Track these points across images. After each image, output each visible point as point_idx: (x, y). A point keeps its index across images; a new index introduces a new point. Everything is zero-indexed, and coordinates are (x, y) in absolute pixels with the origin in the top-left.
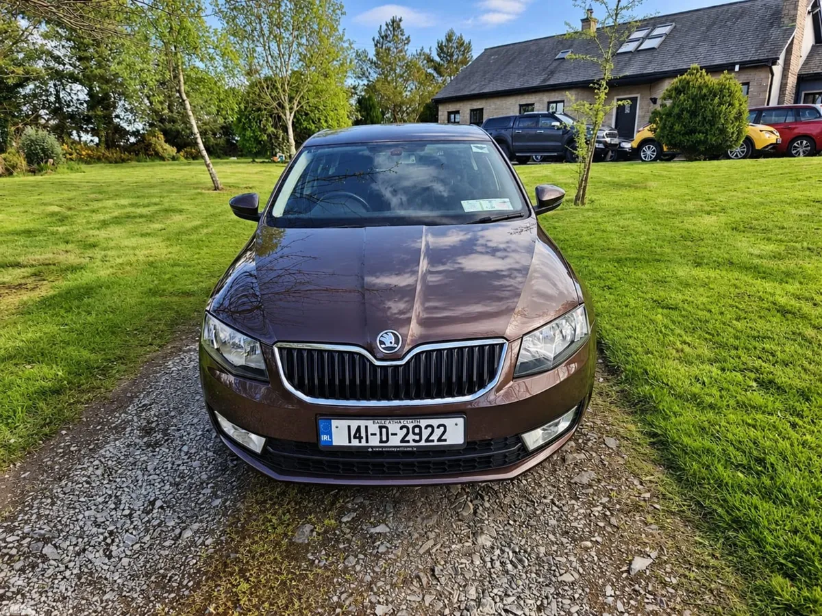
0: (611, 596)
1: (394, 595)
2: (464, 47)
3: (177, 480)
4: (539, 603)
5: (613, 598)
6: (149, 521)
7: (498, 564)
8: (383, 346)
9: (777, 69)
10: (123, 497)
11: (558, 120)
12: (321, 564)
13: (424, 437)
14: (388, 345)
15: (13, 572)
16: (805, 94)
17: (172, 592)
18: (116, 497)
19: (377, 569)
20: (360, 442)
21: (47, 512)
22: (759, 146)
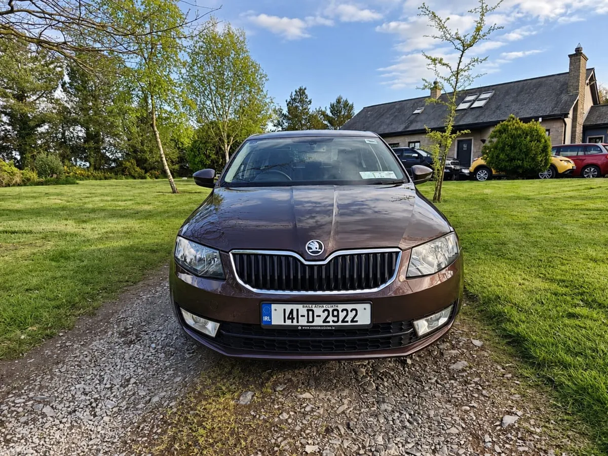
0: (490, 442)
1: (319, 439)
2: (348, 107)
3: (147, 366)
4: (433, 448)
5: (491, 444)
6: (126, 392)
7: (398, 422)
8: (311, 251)
9: (568, 121)
10: (105, 376)
11: (417, 153)
12: (262, 418)
13: (341, 319)
14: (314, 249)
15: (19, 424)
16: (589, 138)
17: (145, 436)
18: (100, 376)
19: (305, 422)
20: (292, 322)
21: (47, 384)
22: (561, 171)
